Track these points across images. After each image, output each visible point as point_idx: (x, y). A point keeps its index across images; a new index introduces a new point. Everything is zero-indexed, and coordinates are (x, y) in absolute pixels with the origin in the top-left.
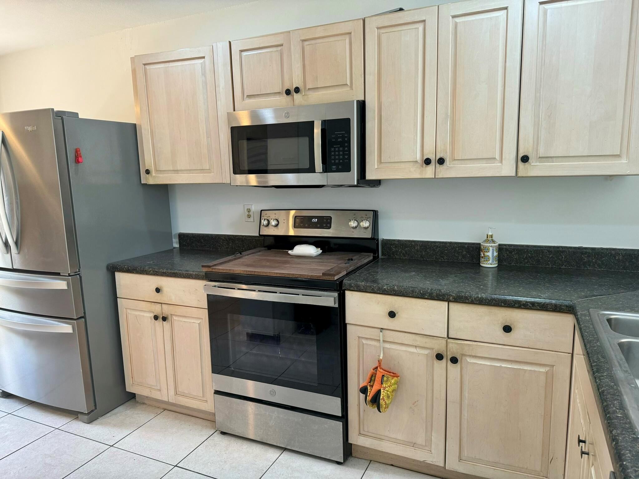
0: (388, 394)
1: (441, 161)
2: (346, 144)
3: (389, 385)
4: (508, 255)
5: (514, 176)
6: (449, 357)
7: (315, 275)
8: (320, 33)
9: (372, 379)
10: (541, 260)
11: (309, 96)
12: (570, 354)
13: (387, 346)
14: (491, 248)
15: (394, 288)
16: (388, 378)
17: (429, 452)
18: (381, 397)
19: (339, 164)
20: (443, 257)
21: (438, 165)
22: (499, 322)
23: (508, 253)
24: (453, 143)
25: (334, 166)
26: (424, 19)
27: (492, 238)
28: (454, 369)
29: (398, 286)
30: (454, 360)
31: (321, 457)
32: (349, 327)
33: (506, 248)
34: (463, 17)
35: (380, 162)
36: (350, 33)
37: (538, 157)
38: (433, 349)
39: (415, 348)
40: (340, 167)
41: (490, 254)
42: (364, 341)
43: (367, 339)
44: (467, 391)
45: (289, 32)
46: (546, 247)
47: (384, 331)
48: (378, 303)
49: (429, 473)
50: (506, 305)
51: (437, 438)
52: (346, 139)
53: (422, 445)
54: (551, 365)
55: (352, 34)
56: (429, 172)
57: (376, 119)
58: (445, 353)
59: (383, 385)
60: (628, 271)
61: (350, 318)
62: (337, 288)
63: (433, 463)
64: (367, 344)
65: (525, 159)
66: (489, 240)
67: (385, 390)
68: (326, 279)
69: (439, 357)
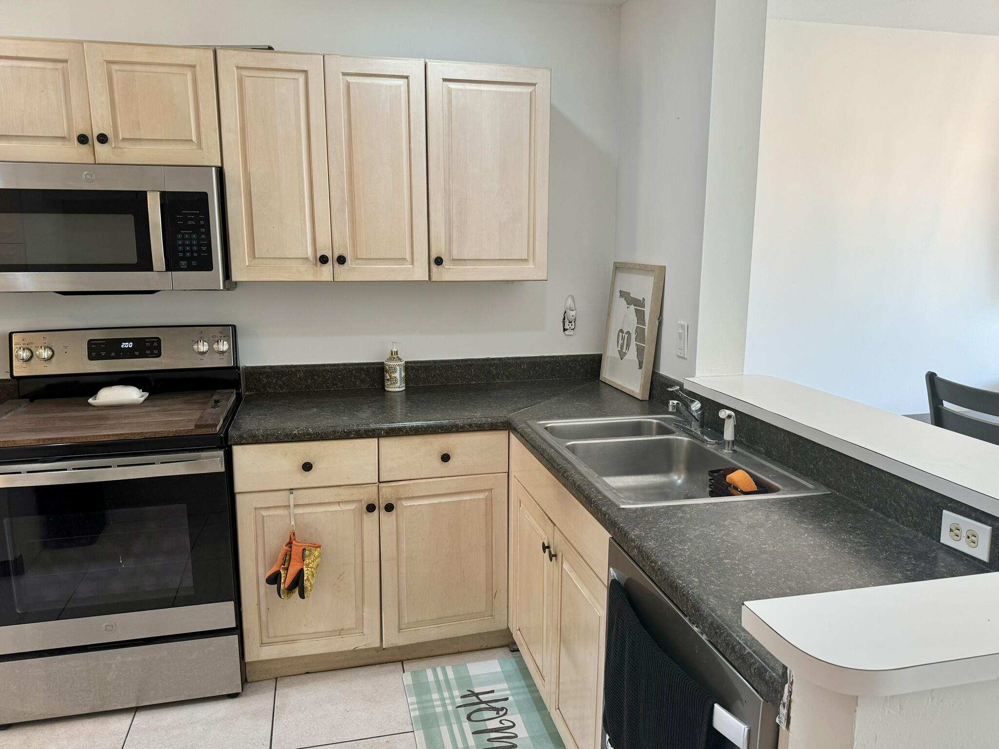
0: (312, 572)
1: (341, 260)
2: (203, 230)
3: (313, 560)
4: (414, 375)
5: (427, 281)
6: (383, 505)
7: (182, 429)
8: (139, 55)
9: (287, 559)
10: (450, 377)
11: (125, 150)
12: (507, 473)
13: (300, 511)
14: (398, 367)
15: (308, 430)
16: (310, 551)
17: (361, 634)
18: (305, 578)
19: (192, 258)
20: (336, 384)
21: (337, 264)
22: (436, 452)
23: (414, 372)
24: (354, 238)
25: (184, 261)
26: (306, 69)
27: (397, 354)
28: (388, 519)
29: (312, 427)
30: (389, 508)
31: (205, 696)
32: (239, 499)
33: (411, 366)
34: (356, 77)
35: (253, 256)
36: (194, 67)
37: (451, 259)
38: (361, 501)
39: (338, 505)
40: (194, 263)
41: (397, 375)
42: (264, 513)
43: (268, 508)
44: (405, 541)
45: (81, 43)
46: (454, 361)
47: (294, 492)
48: (286, 455)
49: (357, 664)
50: (443, 431)
51: (371, 613)
52: (202, 223)
53: (353, 629)
54: (489, 489)
55: (198, 68)
56: (325, 273)
57: (243, 195)
58: (377, 502)
59: (305, 562)
60: (533, 380)
61: (240, 483)
62: (221, 443)
63: (367, 647)
64: (269, 516)
65: (439, 261)
66: (394, 358)
67: (308, 567)
68: (202, 433)
69: (371, 508)
